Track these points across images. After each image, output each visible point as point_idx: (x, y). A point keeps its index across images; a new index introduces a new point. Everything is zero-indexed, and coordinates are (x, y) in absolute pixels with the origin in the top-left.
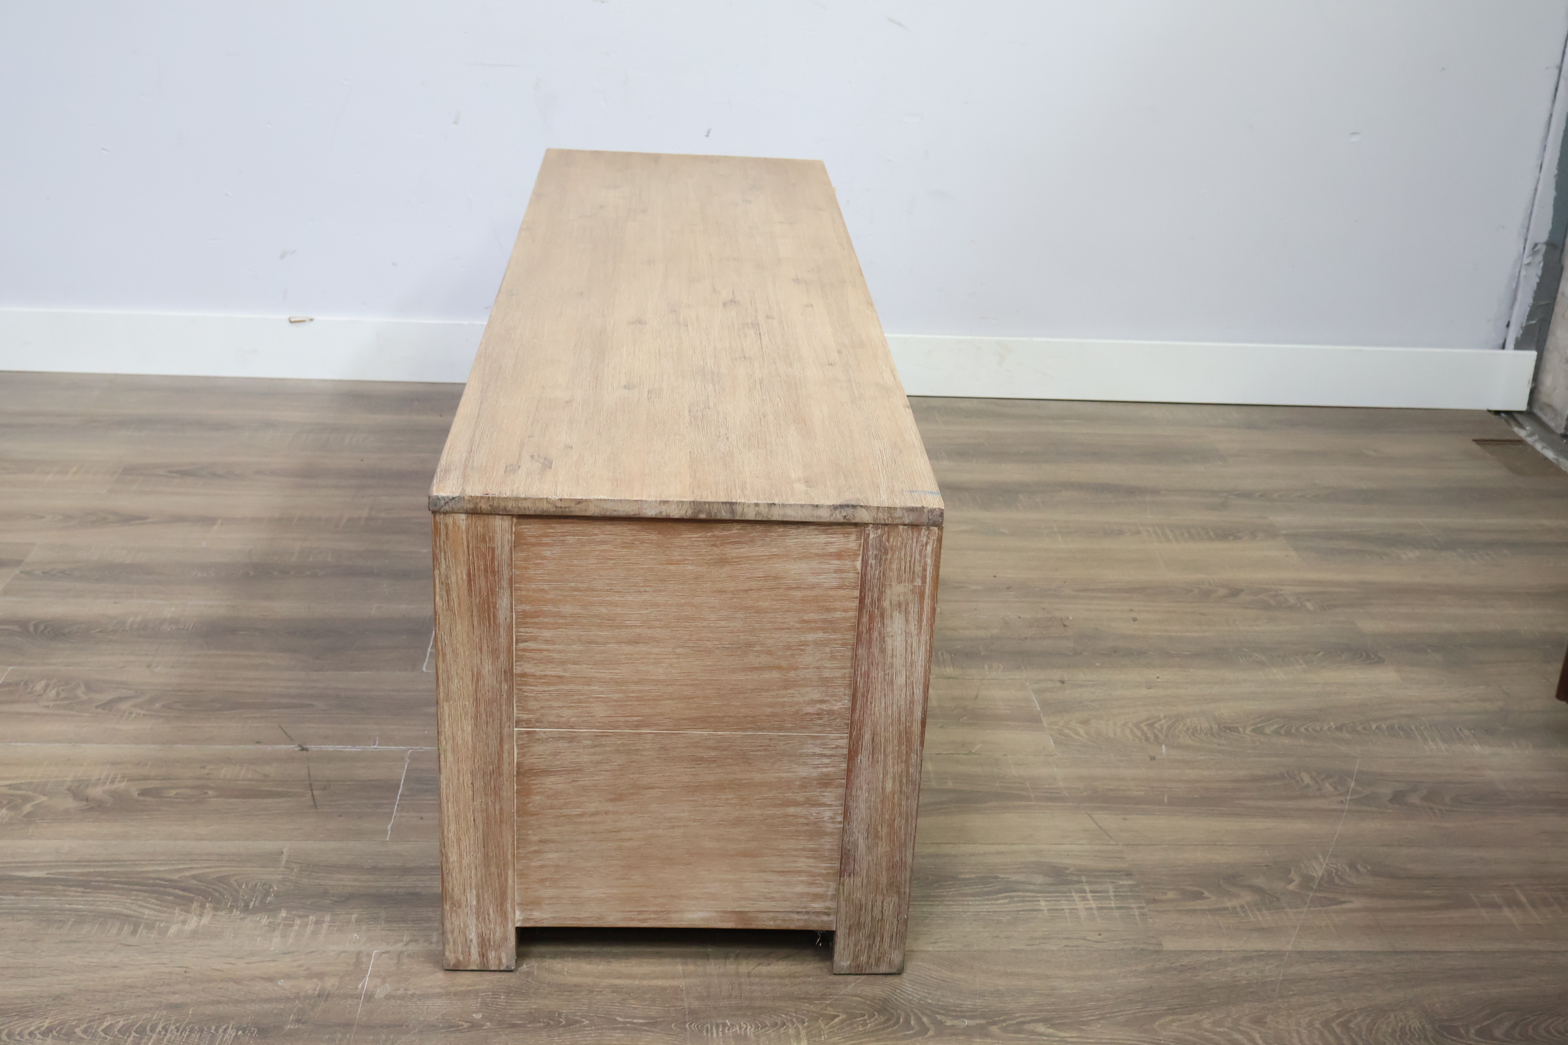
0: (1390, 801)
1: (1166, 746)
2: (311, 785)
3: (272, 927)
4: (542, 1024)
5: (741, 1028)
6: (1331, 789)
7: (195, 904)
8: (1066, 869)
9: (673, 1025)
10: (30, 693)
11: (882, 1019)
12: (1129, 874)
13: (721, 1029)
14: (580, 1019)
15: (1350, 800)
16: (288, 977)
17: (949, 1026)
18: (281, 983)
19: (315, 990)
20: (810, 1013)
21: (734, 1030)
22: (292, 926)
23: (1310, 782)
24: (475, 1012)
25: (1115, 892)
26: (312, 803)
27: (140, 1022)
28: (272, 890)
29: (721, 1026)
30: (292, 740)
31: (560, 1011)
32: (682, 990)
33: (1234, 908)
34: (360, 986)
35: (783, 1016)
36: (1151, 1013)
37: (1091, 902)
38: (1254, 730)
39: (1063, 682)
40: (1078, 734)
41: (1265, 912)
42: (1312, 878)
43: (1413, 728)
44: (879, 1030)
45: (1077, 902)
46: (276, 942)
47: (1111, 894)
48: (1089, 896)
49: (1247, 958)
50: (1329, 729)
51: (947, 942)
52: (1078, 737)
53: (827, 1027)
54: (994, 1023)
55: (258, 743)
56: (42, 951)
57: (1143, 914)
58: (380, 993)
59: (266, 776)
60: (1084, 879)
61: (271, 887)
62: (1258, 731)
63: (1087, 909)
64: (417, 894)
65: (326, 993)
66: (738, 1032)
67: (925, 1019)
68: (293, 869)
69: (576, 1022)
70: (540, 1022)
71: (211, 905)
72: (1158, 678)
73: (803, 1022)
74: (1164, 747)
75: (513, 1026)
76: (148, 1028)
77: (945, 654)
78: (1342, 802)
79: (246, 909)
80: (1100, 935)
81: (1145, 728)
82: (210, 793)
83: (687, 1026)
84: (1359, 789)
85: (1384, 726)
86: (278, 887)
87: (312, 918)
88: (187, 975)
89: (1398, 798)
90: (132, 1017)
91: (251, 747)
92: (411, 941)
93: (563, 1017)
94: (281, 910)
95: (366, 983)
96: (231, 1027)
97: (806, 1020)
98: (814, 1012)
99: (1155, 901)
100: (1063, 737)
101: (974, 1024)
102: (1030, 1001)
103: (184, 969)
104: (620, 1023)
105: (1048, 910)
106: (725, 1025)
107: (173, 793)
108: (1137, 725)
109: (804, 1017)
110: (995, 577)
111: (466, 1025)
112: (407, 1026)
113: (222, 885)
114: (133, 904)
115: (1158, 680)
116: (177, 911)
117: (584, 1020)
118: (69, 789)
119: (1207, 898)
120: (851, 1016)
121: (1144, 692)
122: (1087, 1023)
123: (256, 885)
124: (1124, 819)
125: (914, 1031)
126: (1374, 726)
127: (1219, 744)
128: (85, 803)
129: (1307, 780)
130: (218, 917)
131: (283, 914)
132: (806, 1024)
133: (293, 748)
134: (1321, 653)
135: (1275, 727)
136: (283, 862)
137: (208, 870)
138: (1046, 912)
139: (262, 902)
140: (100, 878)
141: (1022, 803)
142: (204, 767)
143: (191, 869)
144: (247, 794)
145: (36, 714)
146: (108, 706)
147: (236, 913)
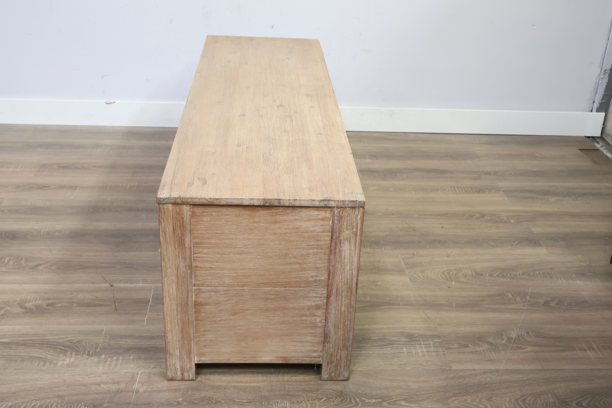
0: (543, 305)
1: (454, 282)
2: (114, 301)
3: (99, 362)
4: (206, 403)
5: (284, 404)
6: (520, 300)
7: (68, 353)
8: (414, 335)
9: (258, 403)
10: (3, 262)
11: (340, 399)
12: (439, 337)
13: (276, 404)
14: (221, 400)
15: (527, 305)
16: (105, 383)
17: (367, 402)
18: (102, 386)
19: (116, 389)
20: (312, 397)
21: (282, 405)
22: (107, 361)
23: (511, 297)
24: (179, 398)
25: (433, 345)
26: (115, 309)
27: (47, 404)
28: (99, 346)
29: (276, 403)
30: (107, 282)
31: (213, 397)
32: (261, 388)
33: (480, 351)
34: (134, 387)
35: (301, 398)
36: (447, 396)
37: (424, 349)
38: (489, 275)
39: (414, 255)
40: (420, 277)
41: (493, 353)
42: (512, 338)
43: (553, 273)
44: (339, 404)
45: (418, 349)
46: (100, 369)
48: (423, 346)
49: (485, 372)
50: (519, 274)
51: (366, 366)
52: (420, 278)
53: (318, 403)
54: (385, 401)
55: (94, 283)
56: (8, 373)
57: (444, 354)
58: (141, 390)
59: (97, 297)
60: (421, 339)
61: (98, 345)
62: (491, 275)
63: (422, 352)
64: (157, 348)
65: (120, 390)
66: (283, 405)
67: (357, 399)
68: (107, 337)
69: (219, 402)
70: (205, 402)
71: (75, 353)
72: (452, 252)
73: (309, 401)
74: (453, 282)
75: (194, 403)
76: (50, 406)
77: (367, 243)
78: (524, 306)
79: (89, 355)
80: (427, 363)
81: (446, 274)
82: (75, 305)
83: (263, 403)
84: (530, 300)
85: (541, 273)
86: (101, 345)
87: (115, 358)
88: (65, 383)
89: (546, 303)
90: (44, 401)
91: (91, 285)
92: (154, 367)
93: (214, 399)
94: (102, 355)
95: (136, 386)
96: (82, 405)
97: (310, 400)
98: (313, 397)
99: (449, 348)
100: (413, 278)
101: (377, 401)
102: (399, 391)
103: (64, 380)
104: (236, 402)
105: (407, 352)
106: (278, 402)
107: (60, 305)
108: (443, 273)
109: (309, 399)
110: (387, 209)
111: (176, 403)
112: (152, 404)
113: (79, 344)
114: (44, 353)
115: (452, 253)
116: (61, 356)
117: (222, 401)
118: (18, 304)
119: (470, 347)
120: (328, 399)
121: (446, 259)
122: (422, 401)
123: (93, 344)
124: (437, 313)
125: (353, 404)
126: (537, 273)
127: (475, 281)
128: (25, 310)
129: (510, 296)
130: (77, 358)
131: (103, 356)
132: (310, 402)
133: (108, 285)
134: (517, 242)
135: (498, 273)
136: (104, 334)
137: (74, 338)
138: (406, 353)
139: (95, 351)
140: (31, 342)
141: (397, 307)
142: (72, 294)
143: (67, 337)
144: (89, 305)
145: (6, 272)
146: (34, 268)
147: (85, 356)
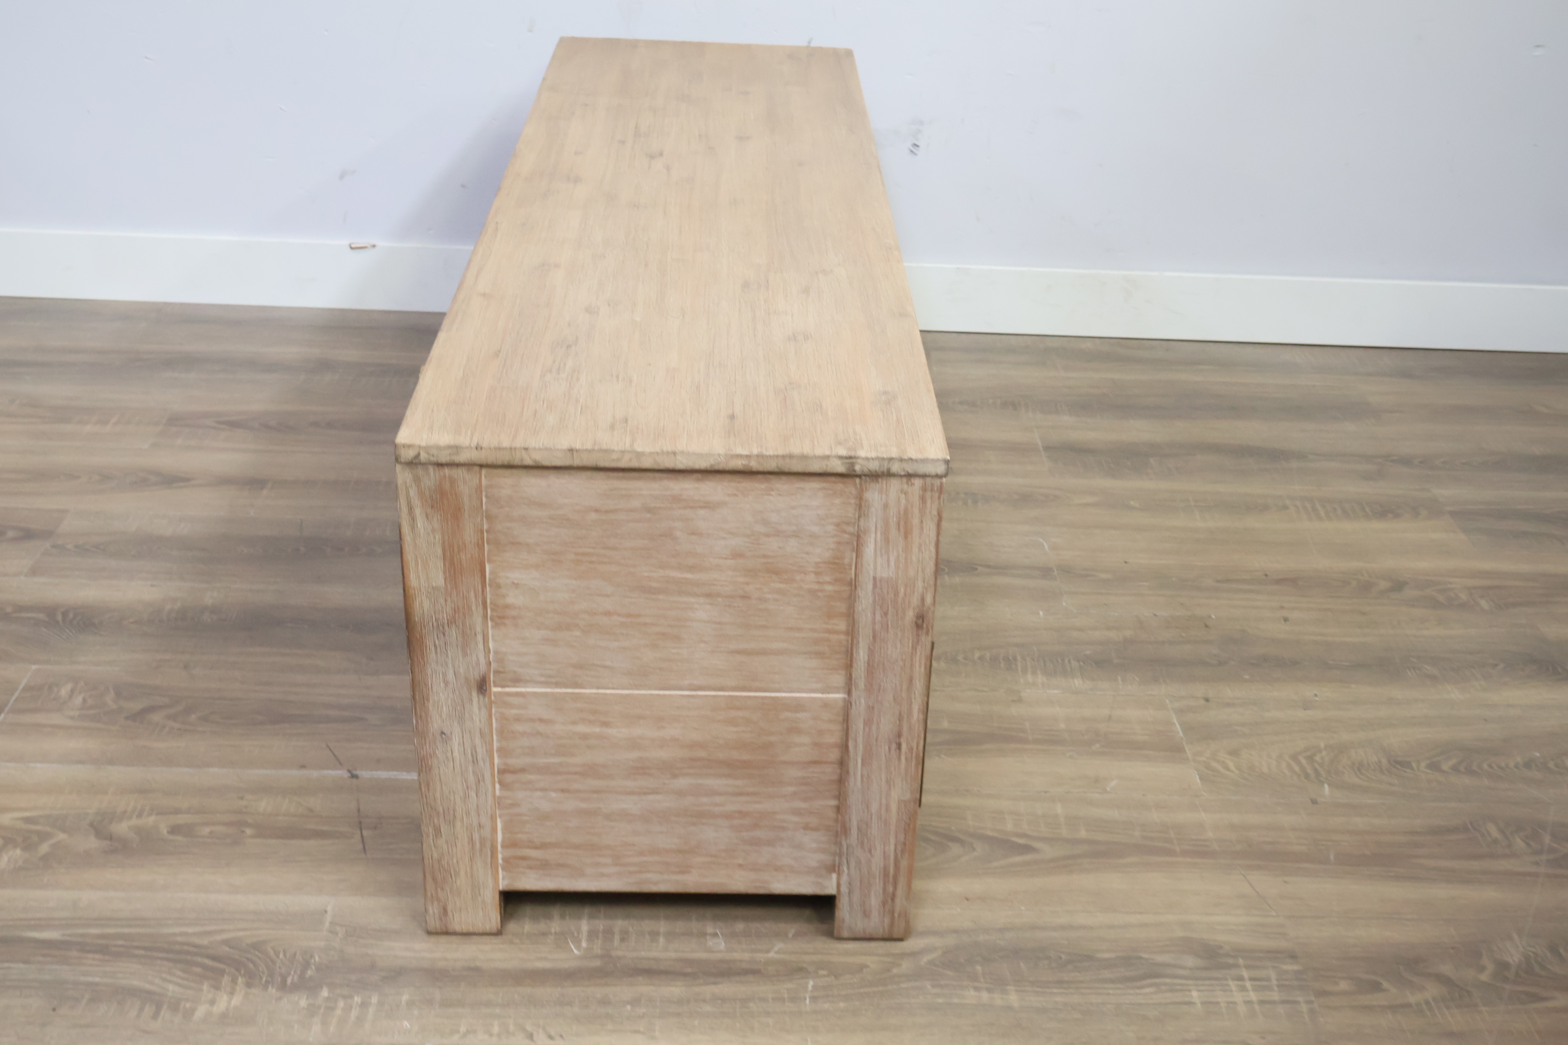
1: (1329, 785)
2: (360, 822)
3: (312, 1011)
6: (1524, 845)
7: (225, 978)
8: (1221, 947)
12: (1293, 957)
15: (1546, 861)
22: (333, 1009)
23: (1498, 836)
25: (1278, 980)
26: (361, 847)
28: (312, 961)
30: (337, 763)
33: (1418, 1005)
37: (1252, 993)
38: (1429, 766)
39: (1207, 700)
40: (1228, 769)
41: (1455, 1010)
42: (1508, 966)
45: (1235, 993)
46: (315, 1032)
47: (1275, 982)
48: (1248, 984)
50: (1516, 766)
52: (1228, 773)
55: (303, 767)
57: (1312, 1011)
59: (312, 810)
60: (1241, 961)
61: (312, 956)
62: (1434, 766)
63: (1246, 1002)
64: (477, 970)
68: (337, 934)
71: (244, 979)
72: (1316, 695)
74: (1326, 786)
77: (1073, 662)
78: (1537, 864)
79: (283, 986)
80: (1262, 1038)
81: (1304, 761)
82: (249, 831)
84: (1554, 845)
86: (320, 957)
87: (356, 999)
91: (295, 772)
94: (322, 987)
99: (1325, 993)
100: (1209, 772)
105: (1203, 1003)
107: (207, 830)
108: (1294, 757)
110: (1126, 562)
113: (256, 952)
114: (156, 976)
115: (1317, 699)
116: (204, 987)
118: (91, 824)
119: (1386, 990)
121: (1301, 714)
123: (295, 954)
124: (1284, 881)
127: (1389, 784)
128: (109, 842)
129: (1494, 833)
130: (252, 996)
131: (324, 993)
133: (342, 773)
134: (1502, 666)
135: (1454, 761)
136: (327, 924)
137: (241, 934)
138: (1199, 1005)
139: (302, 976)
140: (120, 942)
141: (1168, 859)
142: (242, 798)
143: (222, 931)
144: (290, 833)
145: (60, 727)
146: (139, 716)
147: (272, 990)
